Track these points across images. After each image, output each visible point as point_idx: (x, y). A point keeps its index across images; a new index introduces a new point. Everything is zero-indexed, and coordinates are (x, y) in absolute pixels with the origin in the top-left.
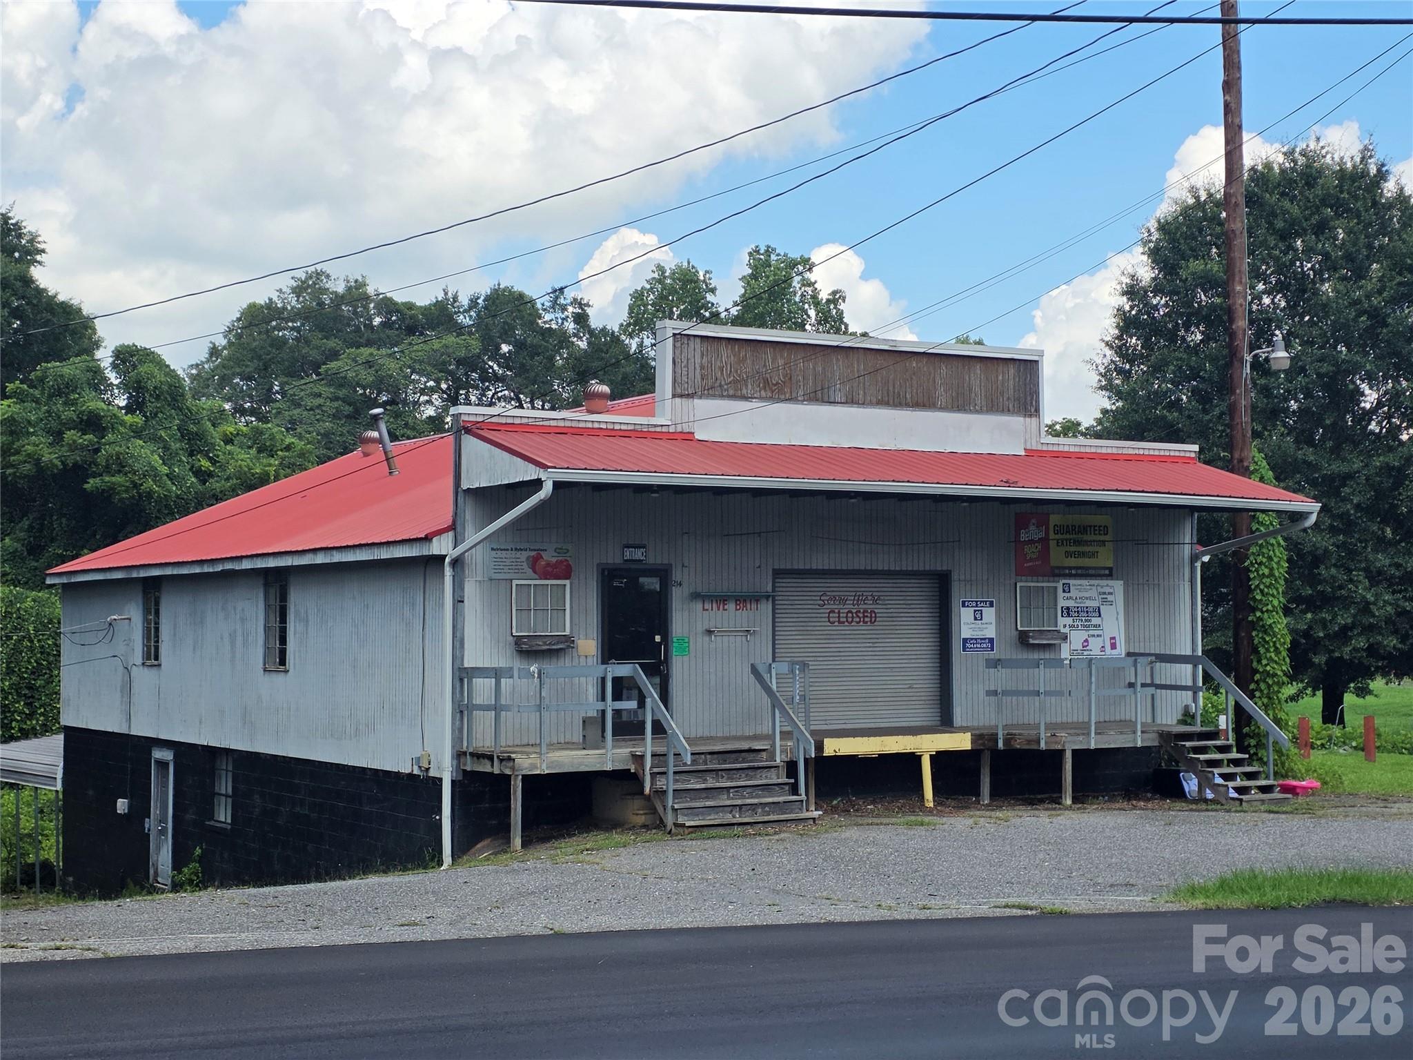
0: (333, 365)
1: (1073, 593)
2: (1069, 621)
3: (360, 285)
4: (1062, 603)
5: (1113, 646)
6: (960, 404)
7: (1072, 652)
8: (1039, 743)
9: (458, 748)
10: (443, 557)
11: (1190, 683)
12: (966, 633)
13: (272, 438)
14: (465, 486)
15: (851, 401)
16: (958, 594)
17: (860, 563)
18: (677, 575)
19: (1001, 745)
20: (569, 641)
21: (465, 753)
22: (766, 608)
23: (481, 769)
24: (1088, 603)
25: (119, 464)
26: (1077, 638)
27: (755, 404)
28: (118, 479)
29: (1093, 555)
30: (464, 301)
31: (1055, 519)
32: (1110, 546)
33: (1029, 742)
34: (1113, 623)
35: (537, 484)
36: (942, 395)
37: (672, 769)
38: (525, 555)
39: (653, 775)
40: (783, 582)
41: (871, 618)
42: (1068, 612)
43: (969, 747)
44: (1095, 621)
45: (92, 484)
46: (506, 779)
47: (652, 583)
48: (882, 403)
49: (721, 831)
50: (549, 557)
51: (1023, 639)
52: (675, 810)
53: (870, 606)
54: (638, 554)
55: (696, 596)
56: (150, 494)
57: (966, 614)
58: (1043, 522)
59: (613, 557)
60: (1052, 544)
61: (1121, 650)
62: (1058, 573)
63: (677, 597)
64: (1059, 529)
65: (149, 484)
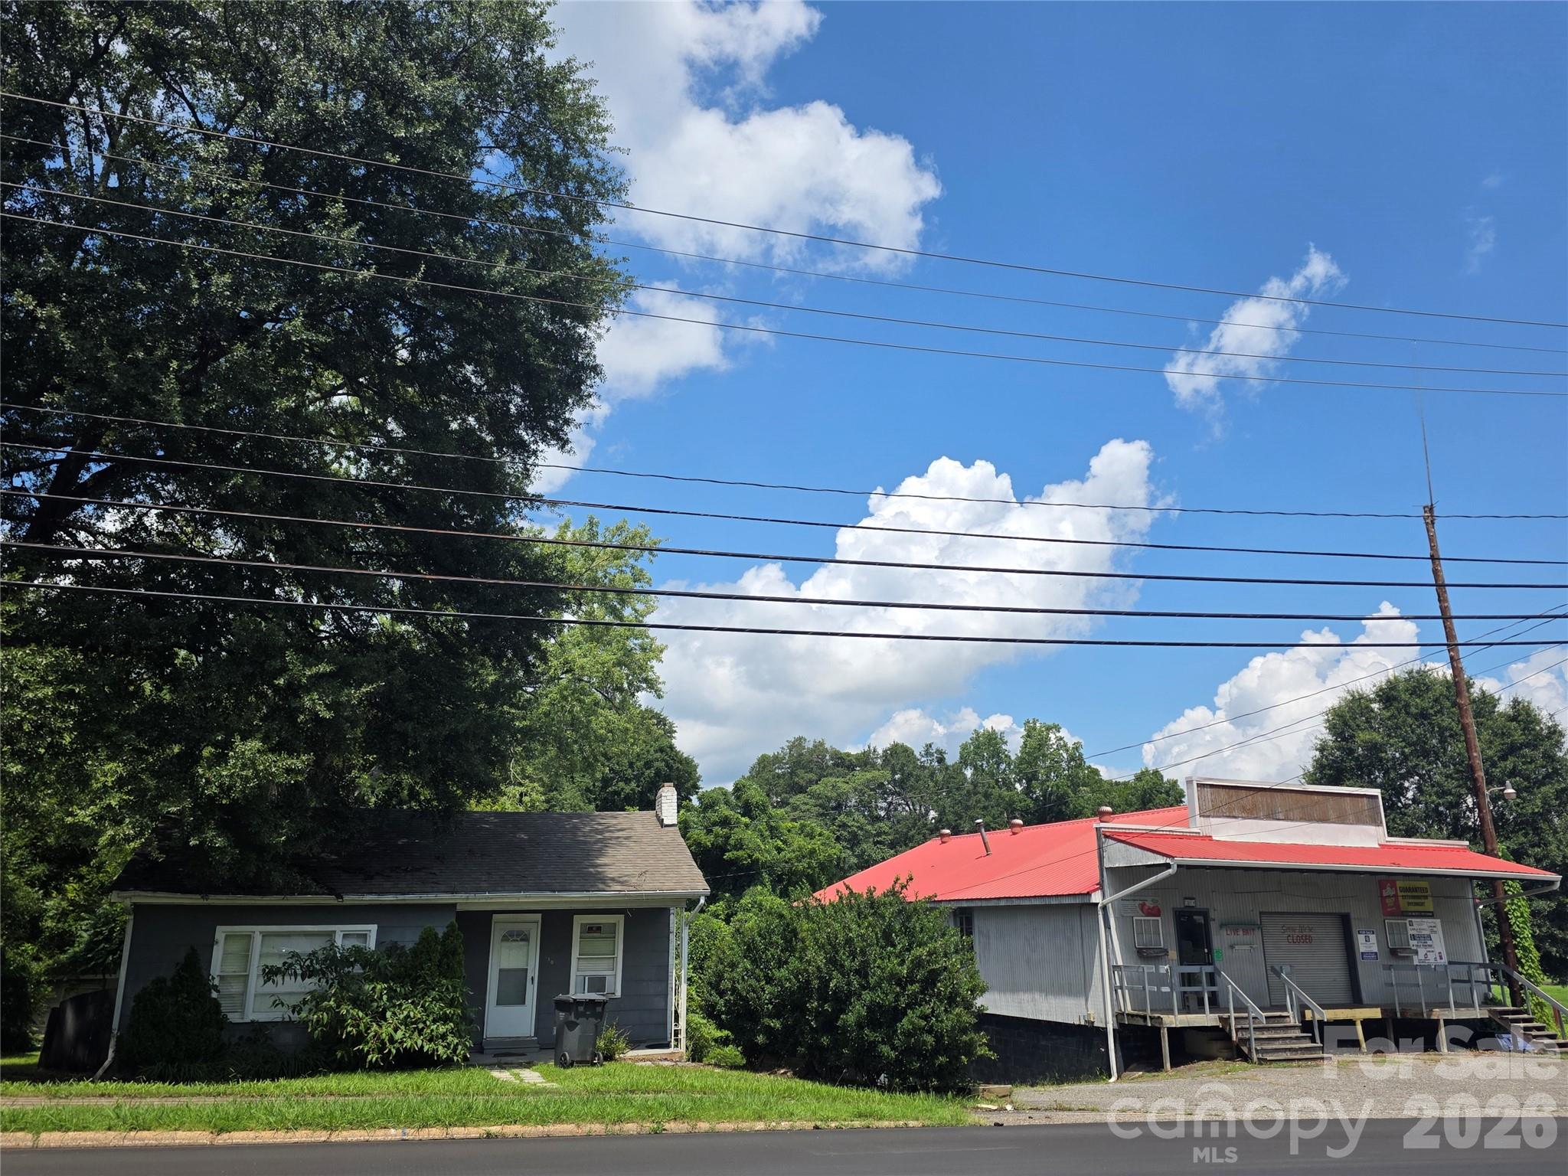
0: (815, 787)
1: (1415, 926)
2: (1415, 942)
3: (822, 744)
4: (1411, 932)
5: (1441, 958)
6: (1342, 819)
7: (1420, 960)
8: (1422, 1014)
9: (1116, 1010)
10: (1097, 904)
11: (1466, 978)
12: (1362, 949)
13: (812, 829)
14: (1107, 865)
15: (1286, 819)
16: (1355, 927)
17: (1303, 908)
18: (1212, 915)
19: (1399, 1015)
20: (1166, 952)
21: (1123, 1014)
22: (1258, 933)
23: (1134, 1023)
24: (1424, 932)
25: (739, 846)
26: (1422, 952)
27: (1240, 821)
28: (740, 853)
29: (1422, 904)
30: (880, 751)
31: (1399, 884)
32: (1430, 899)
33: (1416, 1014)
34: (1438, 944)
35: (1168, 866)
36: (1332, 815)
37: (1252, 1026)
38: (1137, 903)
39: (1237, 1030)
40: (1265, 919)
41: (1308, 939)
42: (1414, 937)
43: (1380, 1017)
44: (1429, 943)
45: (727, 856)
46: (1158, 1030)
47: (1199, 919)
48: (1301, 819)
49: (1285, 1063)
50: (1149, 904)
51: (1394, 952)
52: (1257, 1050)
53: (1307, 933)
54: (1192, 903)
55: (1222, 926)
56: (758, 860)
57: (1361, 938)
58: (1393, 885)
59: (1179, 904)
60: (1400, 899)
61: (1445, 960)
62: (1405, 914)
63: (1213, 926)
64: (1403, 890)
65: (757, 855)
